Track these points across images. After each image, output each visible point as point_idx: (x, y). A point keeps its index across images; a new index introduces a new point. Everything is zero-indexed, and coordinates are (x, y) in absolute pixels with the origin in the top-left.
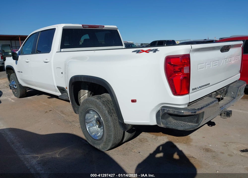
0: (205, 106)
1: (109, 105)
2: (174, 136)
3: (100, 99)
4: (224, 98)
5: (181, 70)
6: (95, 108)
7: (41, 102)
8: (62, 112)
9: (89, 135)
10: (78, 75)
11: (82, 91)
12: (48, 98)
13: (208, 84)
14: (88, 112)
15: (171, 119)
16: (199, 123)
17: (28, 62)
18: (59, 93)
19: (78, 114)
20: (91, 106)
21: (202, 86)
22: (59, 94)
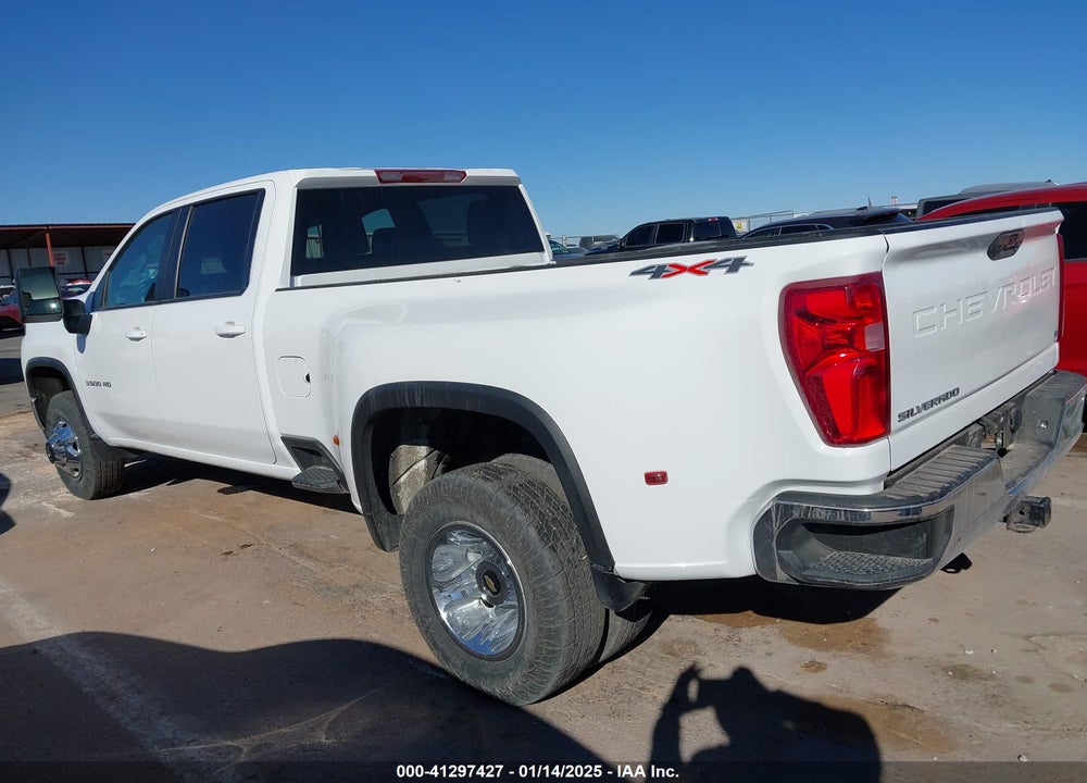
0: (957, 485)
1: (538, 501)
2: (806, 624)
3: (498, 478)
4: (1008, 448)
5: (853, 340)
6: (480, 519)
7: (195, 512)
8: (298, 548)
9: (453, 638)
10: (396, 384)
11: (403, 449)
12: (219, 491)
13: (953, 393)
14: (442, 539)
15: (815, 545)
16: (937, 553)
17: (138, 339)
18: (289, 464)
19: (392, 550)
20: (457, 511)
21: (932, 403)
22: (289, 469)
